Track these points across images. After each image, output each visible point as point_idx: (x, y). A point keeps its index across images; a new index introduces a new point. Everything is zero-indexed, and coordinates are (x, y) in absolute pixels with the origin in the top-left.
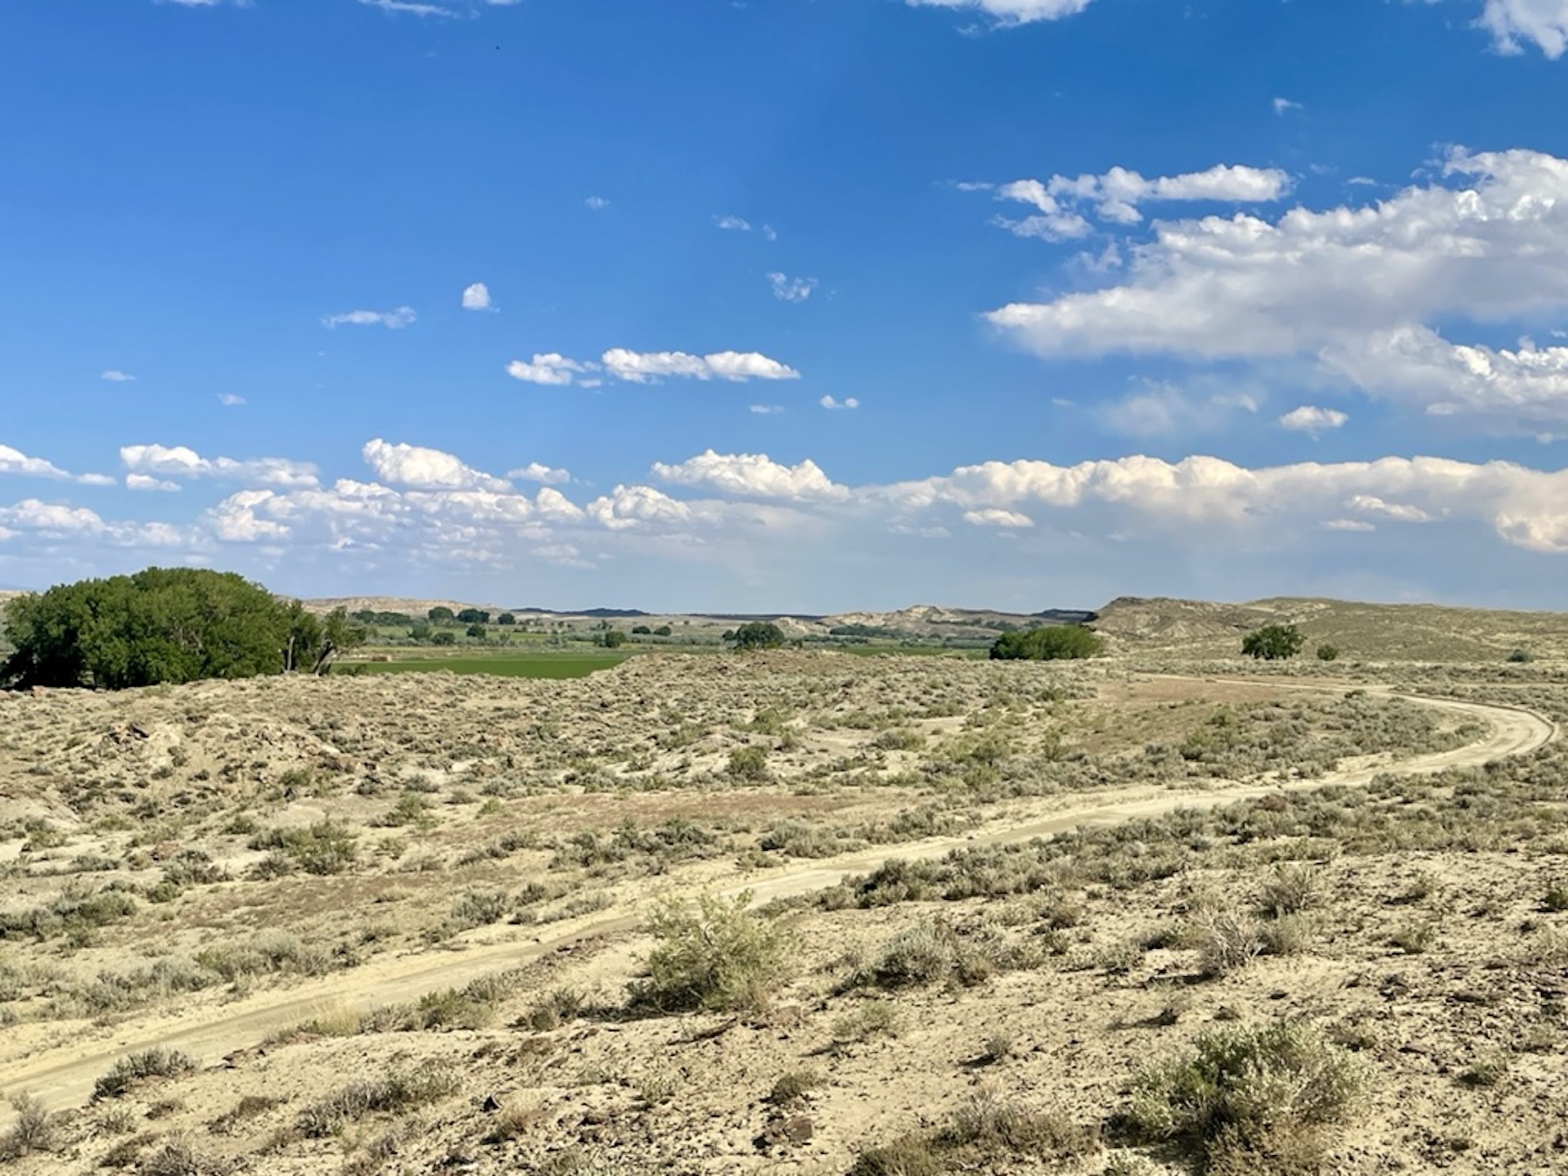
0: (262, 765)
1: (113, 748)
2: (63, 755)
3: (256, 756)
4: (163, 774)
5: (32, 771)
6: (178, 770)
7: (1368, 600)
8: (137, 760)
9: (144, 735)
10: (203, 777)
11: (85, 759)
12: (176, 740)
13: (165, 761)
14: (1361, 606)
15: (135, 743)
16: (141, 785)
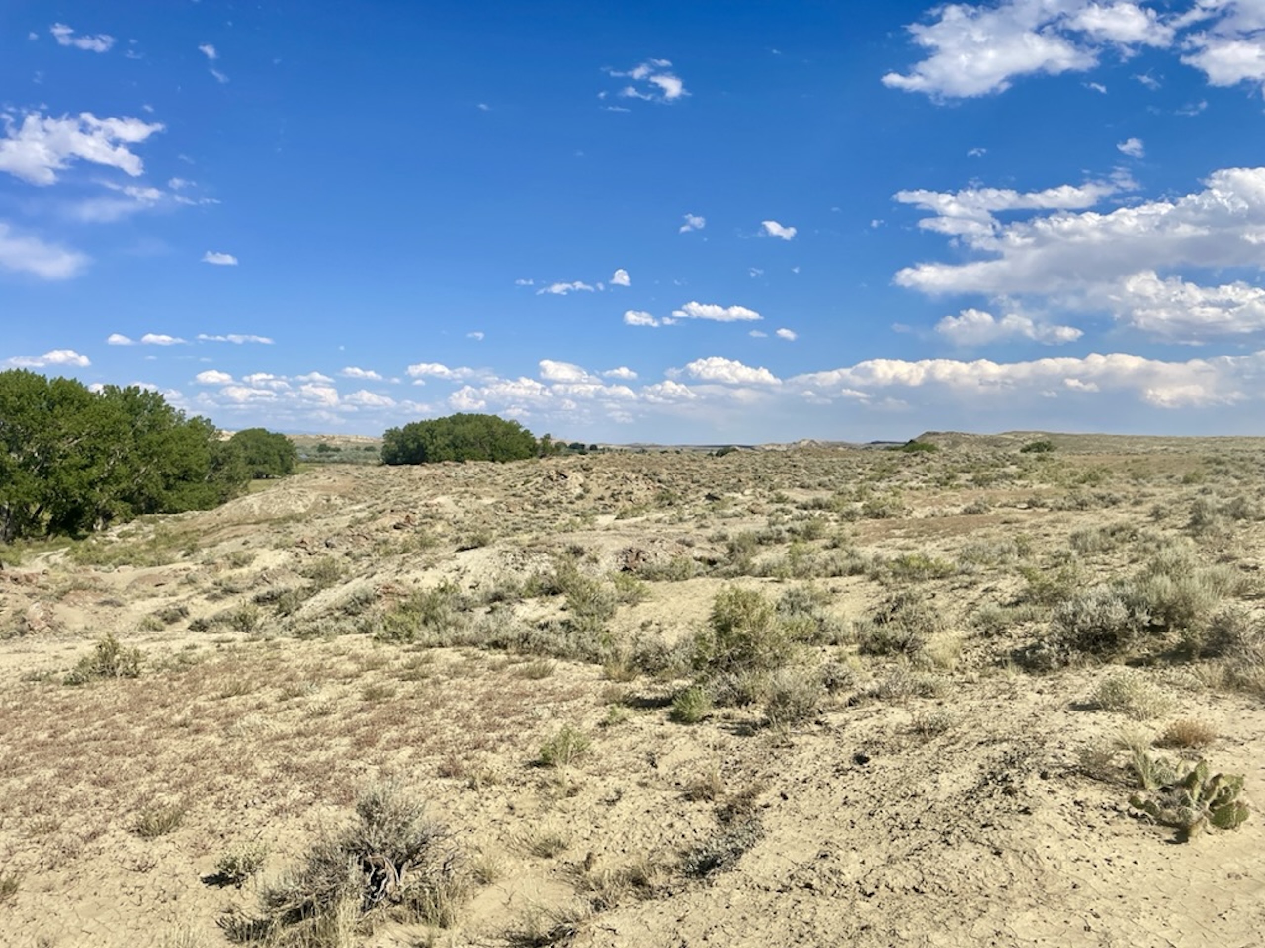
0: (631, 493)
1: (551, 484)
2: (524, 488)
3: (626, 488)
4: (580, 497)
5: (514, 495)
6: (588, 495)
7: (1066, 432)
8: (565, 491)
9: (566, 477)
10: (602, 499)
11: (537, 489)
12: (581, 480)
13: (579, 491)
14: (1063, 434)
15: (562, 482)
16: (571, 503)
